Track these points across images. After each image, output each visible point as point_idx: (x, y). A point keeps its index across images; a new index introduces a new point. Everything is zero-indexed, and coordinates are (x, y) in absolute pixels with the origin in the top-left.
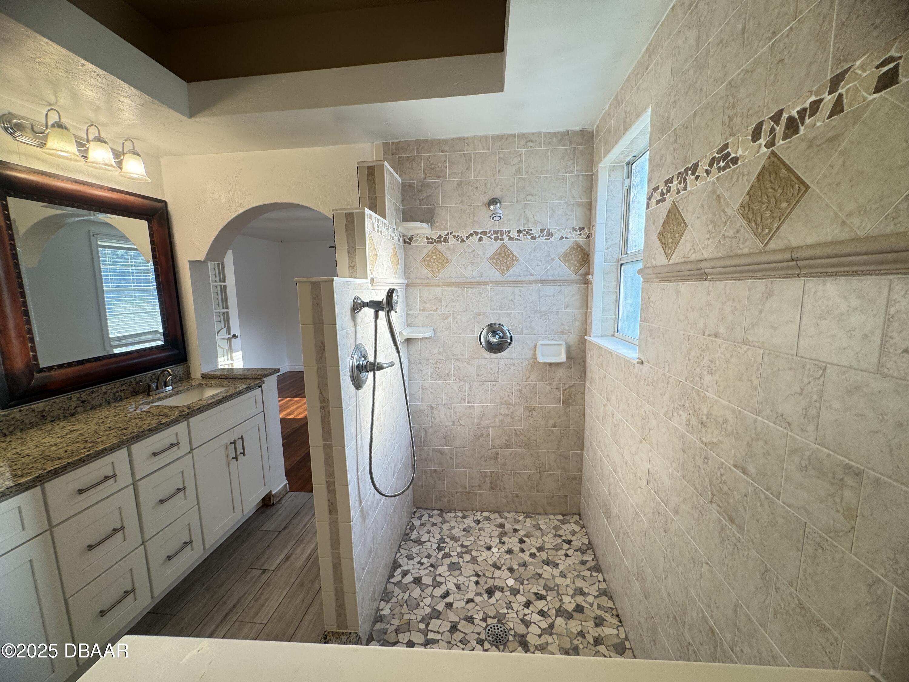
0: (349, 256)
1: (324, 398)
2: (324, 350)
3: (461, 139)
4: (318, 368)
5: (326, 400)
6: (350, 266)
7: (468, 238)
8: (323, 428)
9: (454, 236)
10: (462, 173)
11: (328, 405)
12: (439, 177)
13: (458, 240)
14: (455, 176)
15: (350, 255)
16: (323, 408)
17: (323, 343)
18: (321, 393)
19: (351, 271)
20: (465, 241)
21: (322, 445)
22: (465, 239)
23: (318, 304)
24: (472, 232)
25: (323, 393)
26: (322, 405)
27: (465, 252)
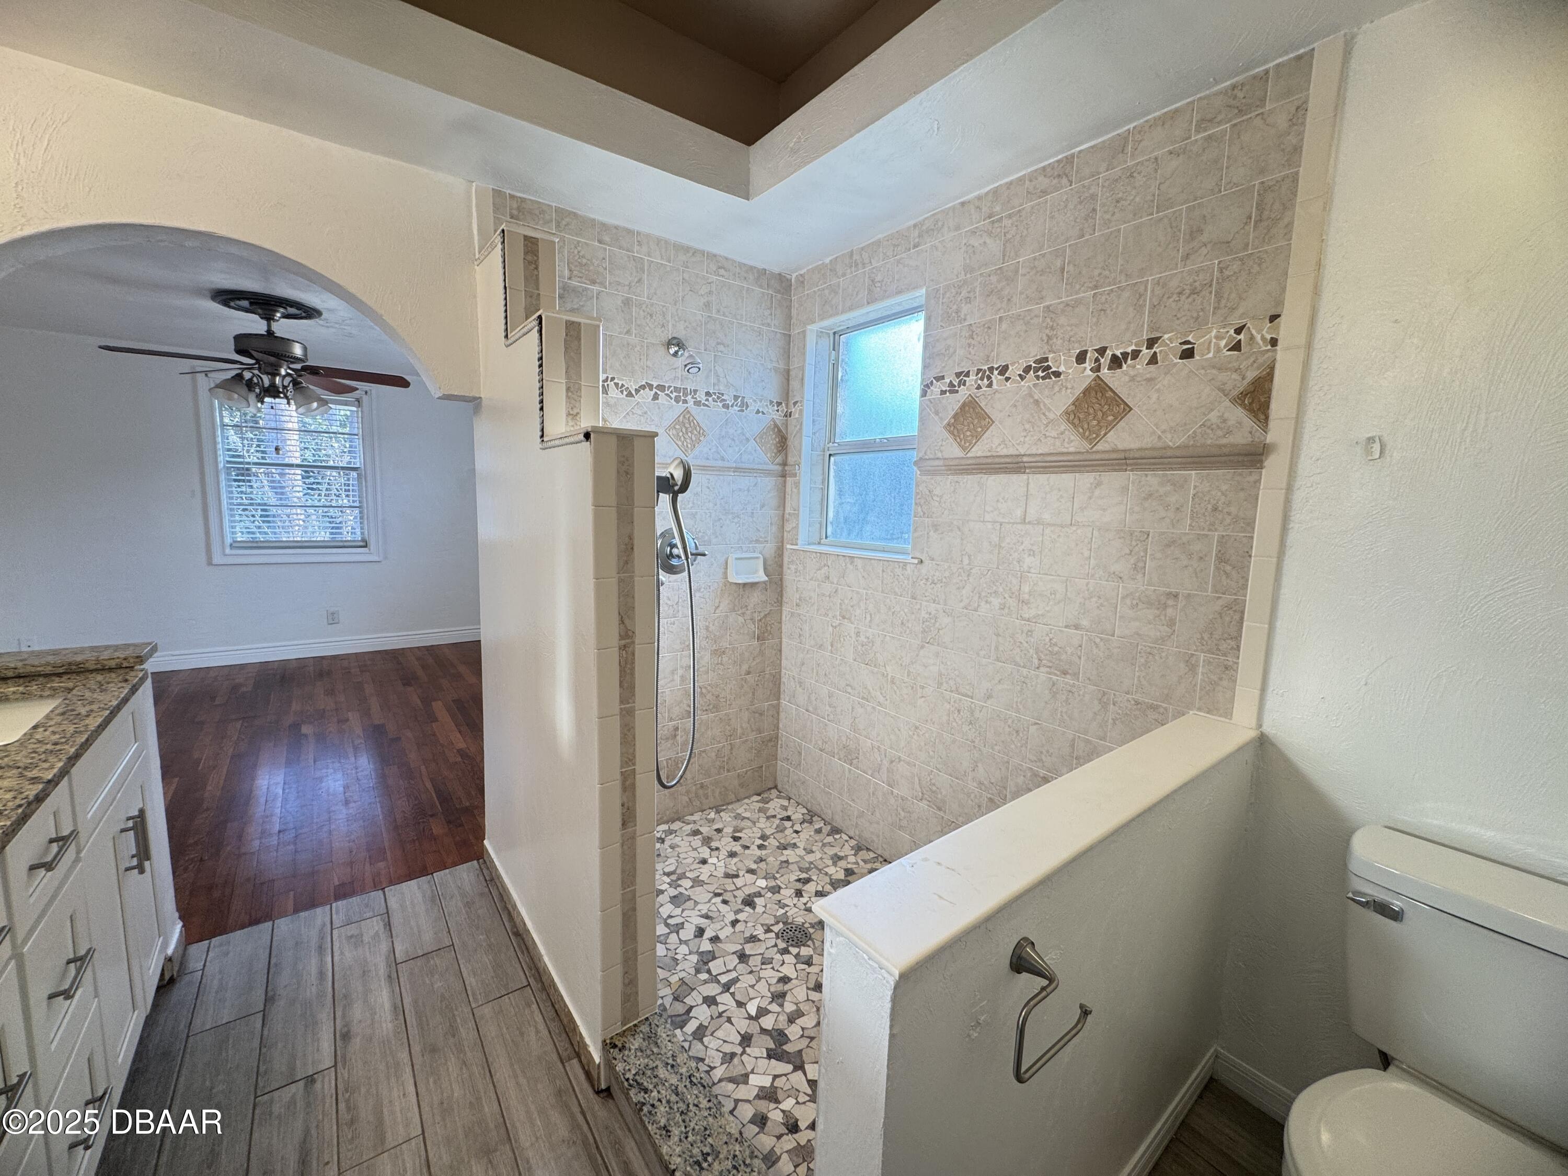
0: (568, 397)
1: (627, 630)
2: (632, 548)
3: (629, 232)
4: (621, 581)
5: (630, 633)
6: (569, 414)
7: (637, 391)
8: (621, 682)
9: (616, 384)
10: (630, 286)
11: (633, 643)
12: (593, 282)
13: (622, 392)
14: (620, 288)
15: (570, 394)
16: (623, 648)
17: (631, 538)
18: (622, 621)
19: (571, 423)
20: (633, 396)
21: (617, 711)
22: (634, 392)
23: (627, 473)
24: (644, 383)
25: (627, 621)
26: (623, 642)
27: (633, 414)
